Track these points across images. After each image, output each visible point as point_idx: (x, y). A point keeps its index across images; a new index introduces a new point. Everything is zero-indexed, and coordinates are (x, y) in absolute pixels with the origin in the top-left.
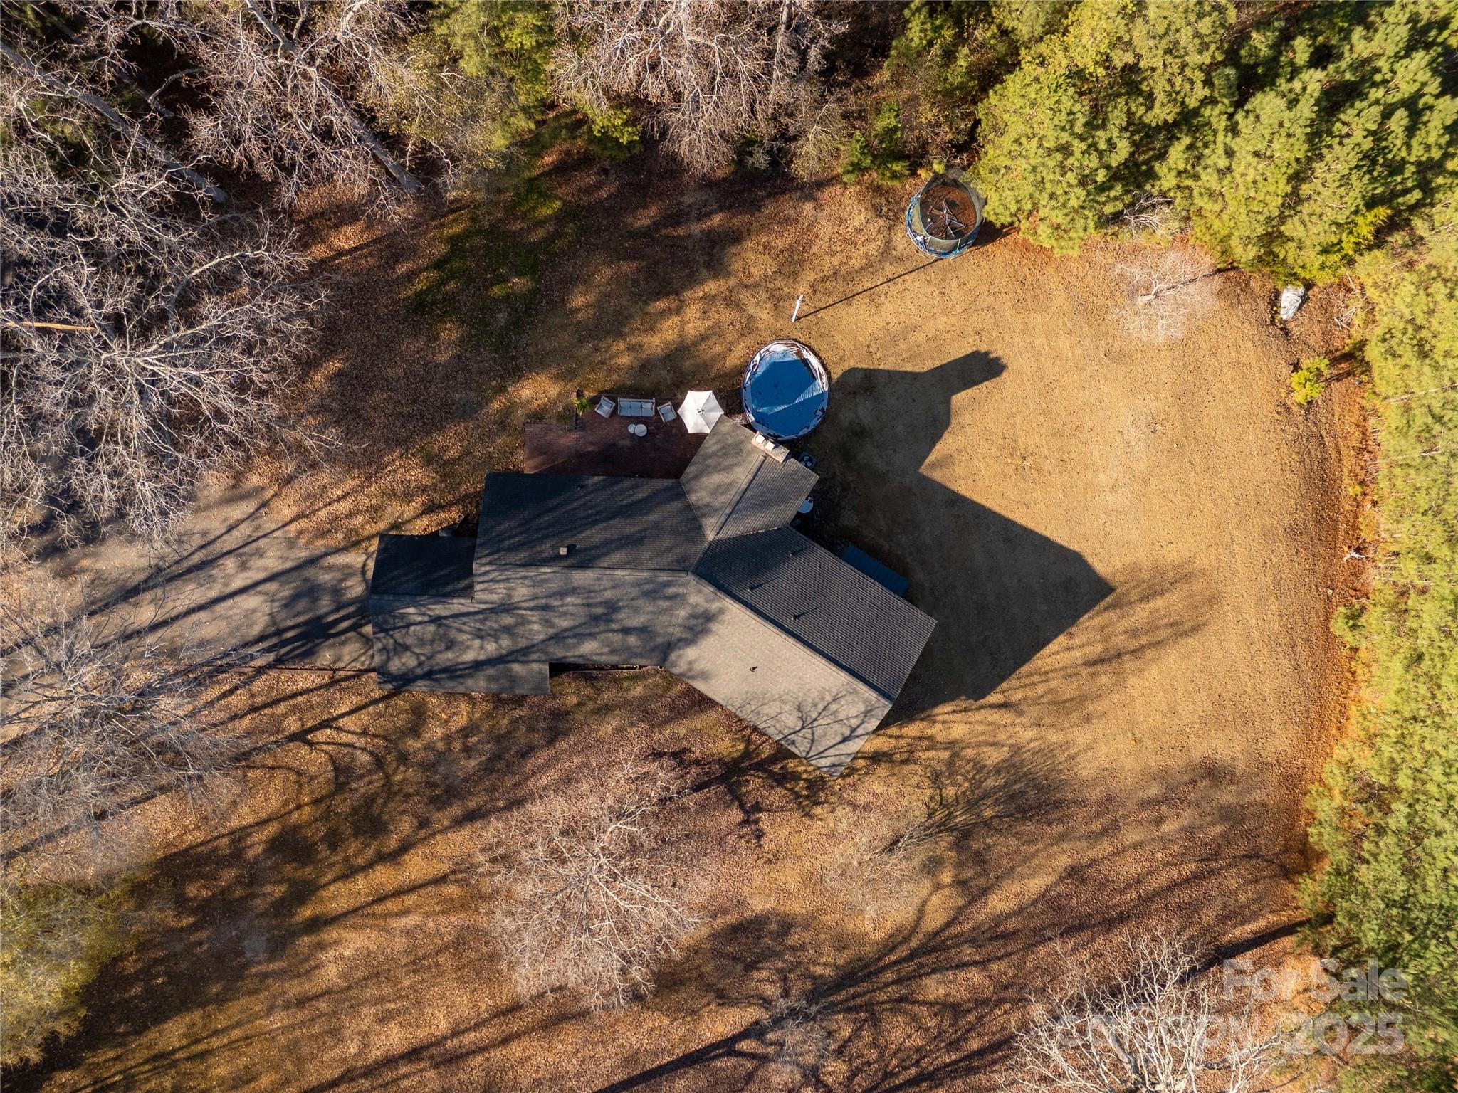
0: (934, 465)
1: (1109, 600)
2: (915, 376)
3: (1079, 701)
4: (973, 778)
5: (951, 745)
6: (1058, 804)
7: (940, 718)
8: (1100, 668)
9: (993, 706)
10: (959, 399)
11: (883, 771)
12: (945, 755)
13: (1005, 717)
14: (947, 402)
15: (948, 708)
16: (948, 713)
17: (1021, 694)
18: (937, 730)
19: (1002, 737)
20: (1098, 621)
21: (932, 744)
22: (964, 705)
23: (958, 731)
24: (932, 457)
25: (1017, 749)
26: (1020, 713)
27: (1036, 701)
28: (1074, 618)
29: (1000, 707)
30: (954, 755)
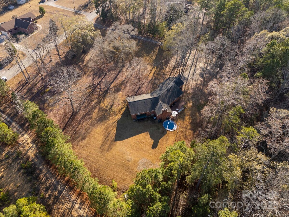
0: (148, 134)
1: (114, 140)
2: (160, 139)
3: (107, 130)
4: (111, 115)
5: (116, 115)
6: (99, 121)
8: (108, 134)
10: (153, 141)
11: (120, 108)
12: (116, 114)
13: (113, 122)
14: (153, 140)
15: (120, 117)
17: (114, 125)
18: (119, 115)
19: (112, 120)
20: (113, 137)
21: (118, 114)
22: (119, 119)
23: (117, 117)
24: (149, 134)
25: (109, 120)
26: (112, 123)
27: (112, 125)
28: (116, 135)
29: (115, 122)
30: (115, 115)
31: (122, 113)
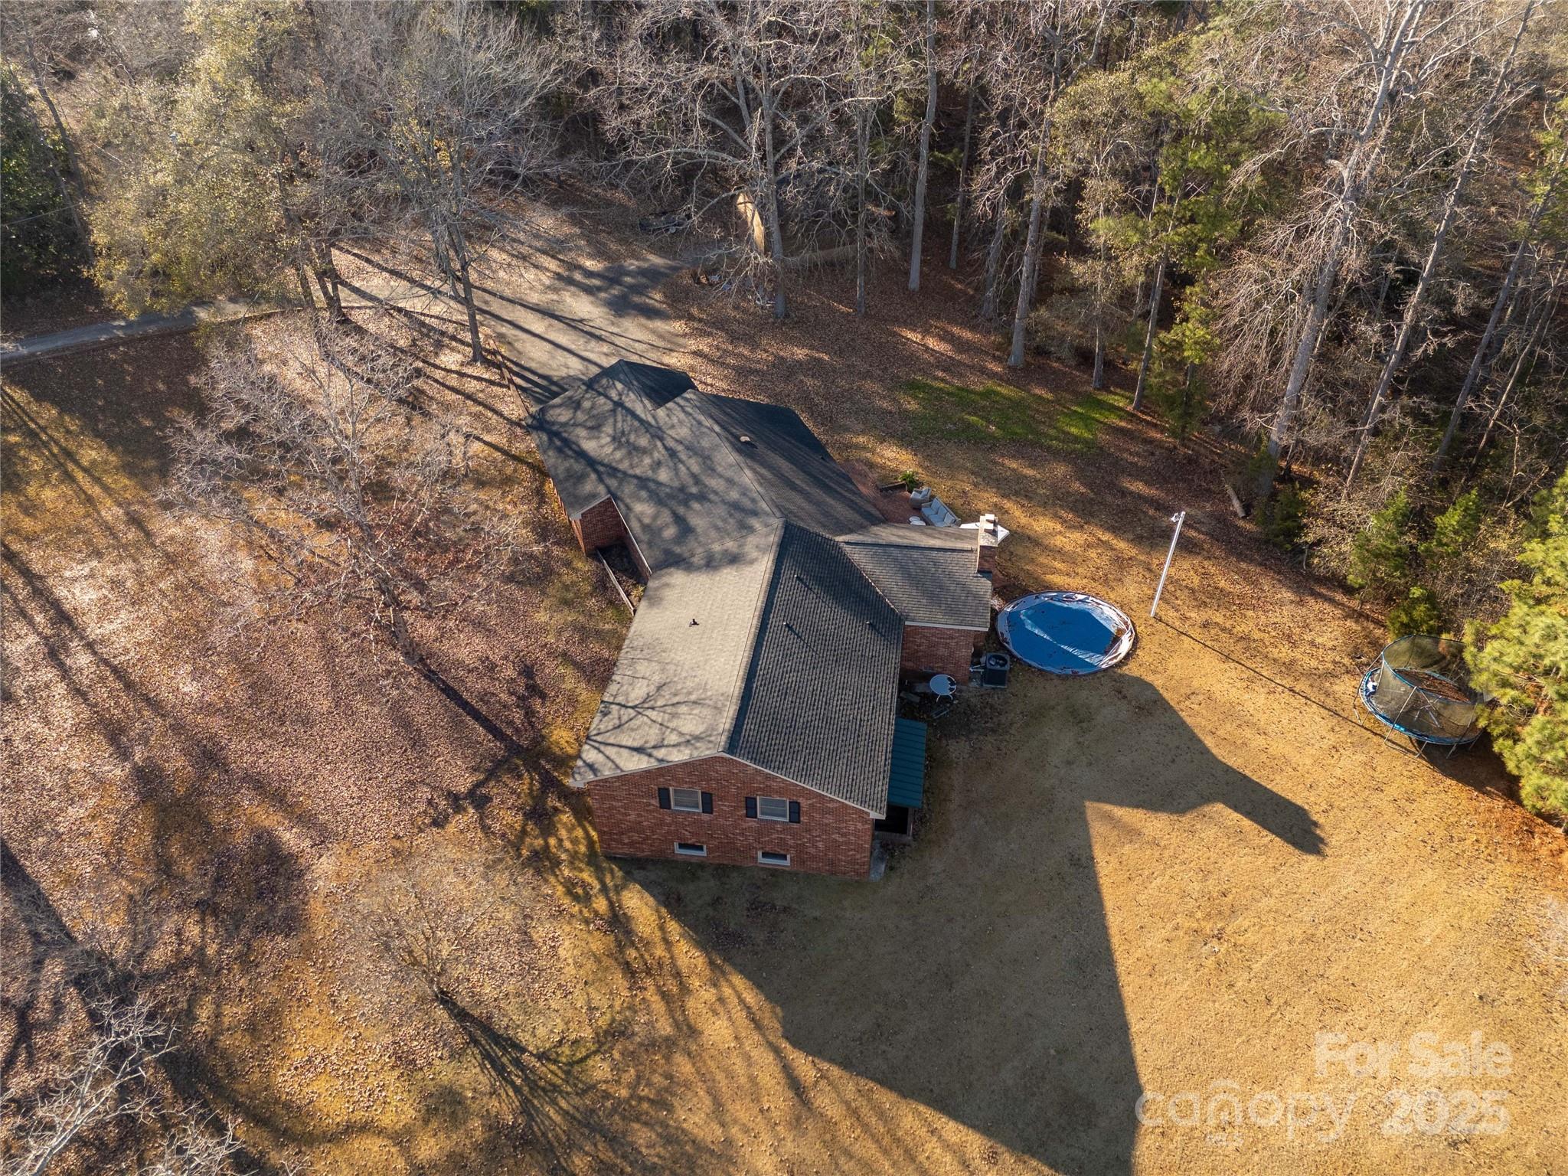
2: (1202, 750)
4: (641, 1099)
5: (687, 1030)
7: (727, 991)
9: (787, 1070)
10: (1225, 813)
11: (598, 943)
12: (665, 1028)
13: (778, 1100)
14: (1206, 802)
15: (751, 997)
16: (742, 1001)
18: (701, 997)
19: (740, 1110)
21: (674, 1001)
22: (766, 1019)
23: (717, 1031)
24: (1116, 810)
29: (795, 1084)
30: (669, 1043)
31: (689, 956)
